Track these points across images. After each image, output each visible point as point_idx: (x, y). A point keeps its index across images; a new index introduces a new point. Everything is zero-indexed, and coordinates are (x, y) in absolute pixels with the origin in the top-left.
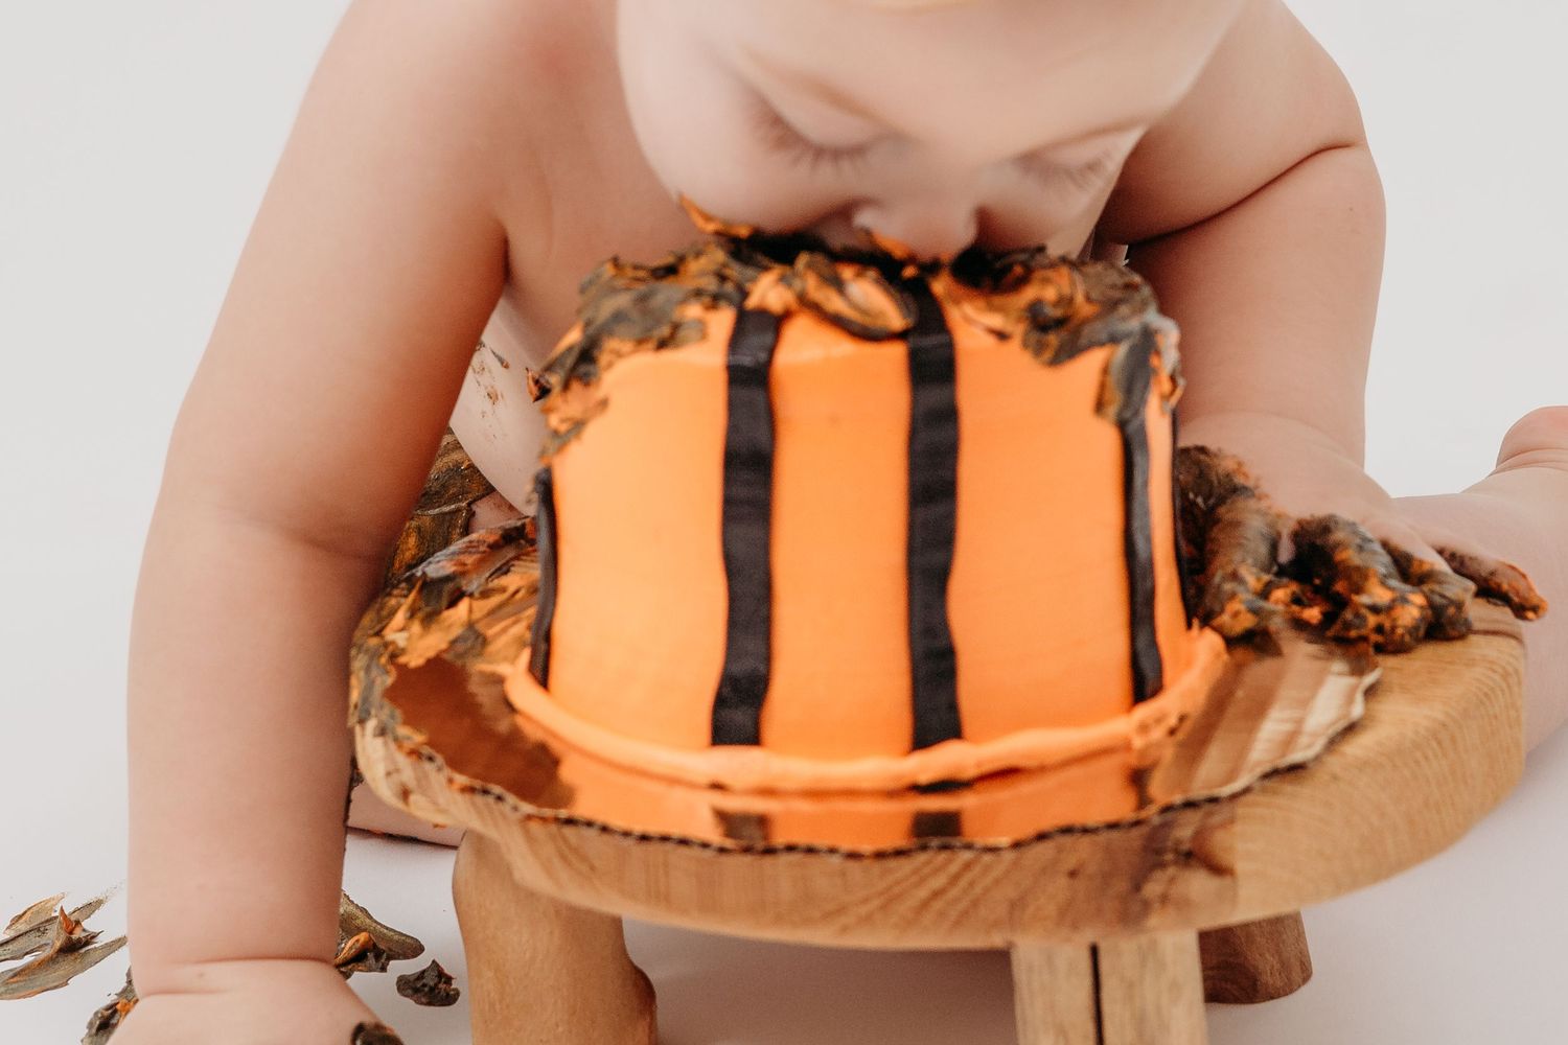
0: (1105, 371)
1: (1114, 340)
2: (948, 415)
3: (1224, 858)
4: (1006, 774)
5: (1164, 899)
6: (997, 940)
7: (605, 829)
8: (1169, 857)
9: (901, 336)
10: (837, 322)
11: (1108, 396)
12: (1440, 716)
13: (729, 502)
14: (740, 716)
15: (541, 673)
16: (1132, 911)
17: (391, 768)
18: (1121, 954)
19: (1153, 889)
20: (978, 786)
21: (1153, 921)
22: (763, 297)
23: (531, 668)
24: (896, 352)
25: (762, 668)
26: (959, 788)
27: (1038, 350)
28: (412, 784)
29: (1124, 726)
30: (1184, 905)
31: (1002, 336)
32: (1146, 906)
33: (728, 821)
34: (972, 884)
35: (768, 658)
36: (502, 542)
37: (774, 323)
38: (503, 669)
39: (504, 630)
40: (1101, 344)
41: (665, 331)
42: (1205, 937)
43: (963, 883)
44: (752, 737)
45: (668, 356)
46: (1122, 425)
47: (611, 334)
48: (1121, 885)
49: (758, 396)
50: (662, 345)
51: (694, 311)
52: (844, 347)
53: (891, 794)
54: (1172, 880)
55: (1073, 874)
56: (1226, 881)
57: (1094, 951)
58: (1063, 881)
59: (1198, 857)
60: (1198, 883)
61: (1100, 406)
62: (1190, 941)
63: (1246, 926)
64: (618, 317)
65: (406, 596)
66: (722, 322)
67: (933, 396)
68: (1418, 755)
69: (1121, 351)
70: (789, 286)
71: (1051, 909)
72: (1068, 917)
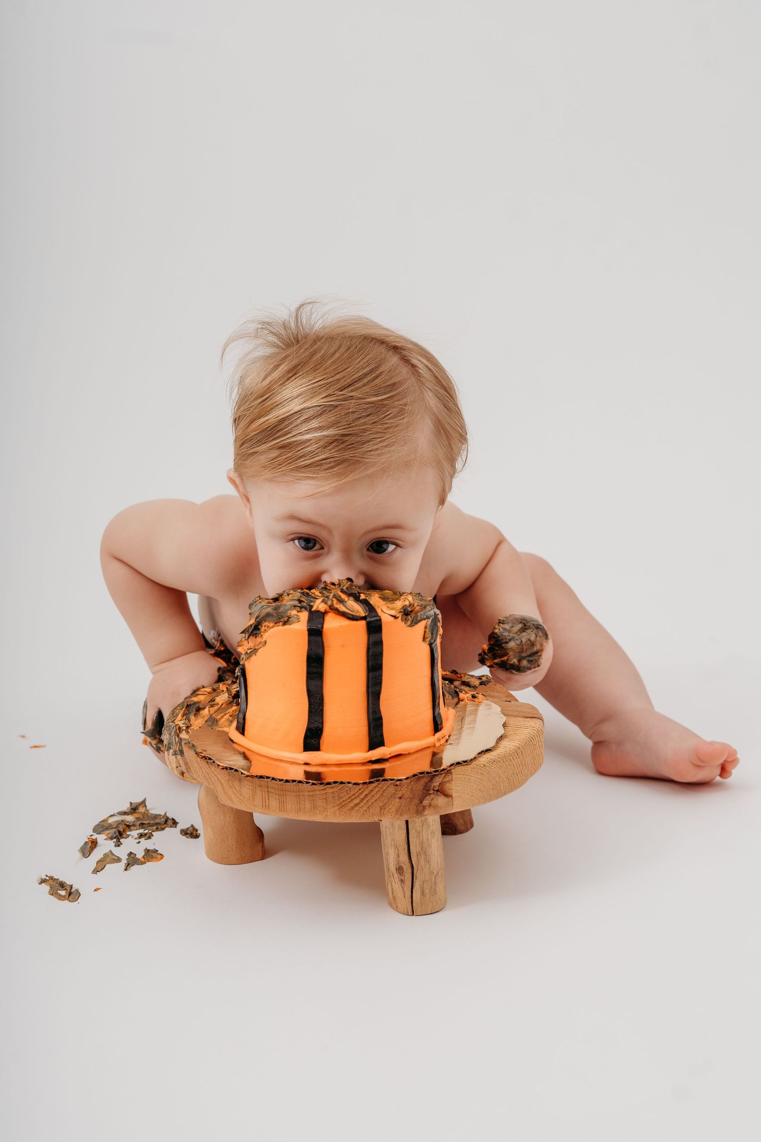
0: (426, 627)
1: (428, 618)
2: (380, 643)
3: (449, 792)
4: (398, 756)
5: (430, 805)
6: (376, 819)
7: (273, 779)
8: (432, 792)
9: (364, 618)
10: (344, 615)
11: (427, 636)
12: (517, 745)
13: (308, 673)
14: (313, 741)
15: (242, 730)
16: (420, 810)
17: (178, 765)
18: (416, 823)
19: (426, 802)
20: (390, 760)
21: (426, 813)
22: (318, 607)
23: (237, 728)
24: (363, 623)
25: (320, 727)
26: (384, 761)
27: (406, 621)
28: (185, 771)
29: (431, 740)
30: (436, 807)
31: (395, 617)
32: (424, 807)
33: (308, 775)
34: (368, 801)
35: (322, 723)
36: (212, 691)
37: (322, 615)
38: (226, 729)
39: (222, 717)
40: (425, 619)
41: (286, 619)
42: (442, 817)
43: (365, 801)
44: (317, 748)
45: (286, 627)
46: (430, 645)
47: (265, 621)
48: (416, 801)
49: (319, 639)
50: (285, 623)
51: (294, 612)
52: (346, 622)
53: (363, 764)
54: (432, 799)
55: (400, 798)
56: (450, 799)
57: (407, 822)
58: (398, 800)
59: (442, 791)
60: (441, 800)
61: (424, 639)
62: (437, 818)
63: (454, 813)
64: (268, 615)
65: (182, 709)
66: (304, 615)
67: (374, 637)
68: (511, 758)
69: (430, 621)
70: (326, 603)
71: (394, 809)
72: (399, 812)
